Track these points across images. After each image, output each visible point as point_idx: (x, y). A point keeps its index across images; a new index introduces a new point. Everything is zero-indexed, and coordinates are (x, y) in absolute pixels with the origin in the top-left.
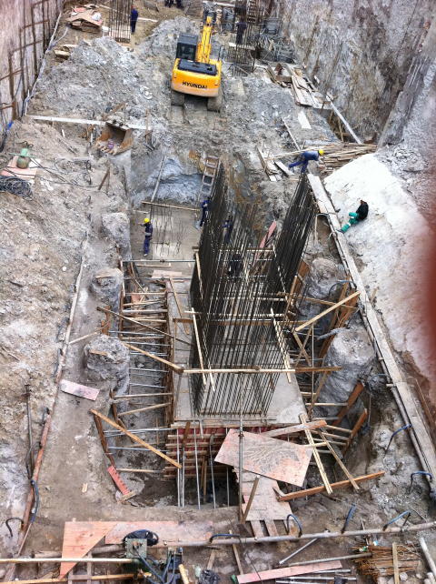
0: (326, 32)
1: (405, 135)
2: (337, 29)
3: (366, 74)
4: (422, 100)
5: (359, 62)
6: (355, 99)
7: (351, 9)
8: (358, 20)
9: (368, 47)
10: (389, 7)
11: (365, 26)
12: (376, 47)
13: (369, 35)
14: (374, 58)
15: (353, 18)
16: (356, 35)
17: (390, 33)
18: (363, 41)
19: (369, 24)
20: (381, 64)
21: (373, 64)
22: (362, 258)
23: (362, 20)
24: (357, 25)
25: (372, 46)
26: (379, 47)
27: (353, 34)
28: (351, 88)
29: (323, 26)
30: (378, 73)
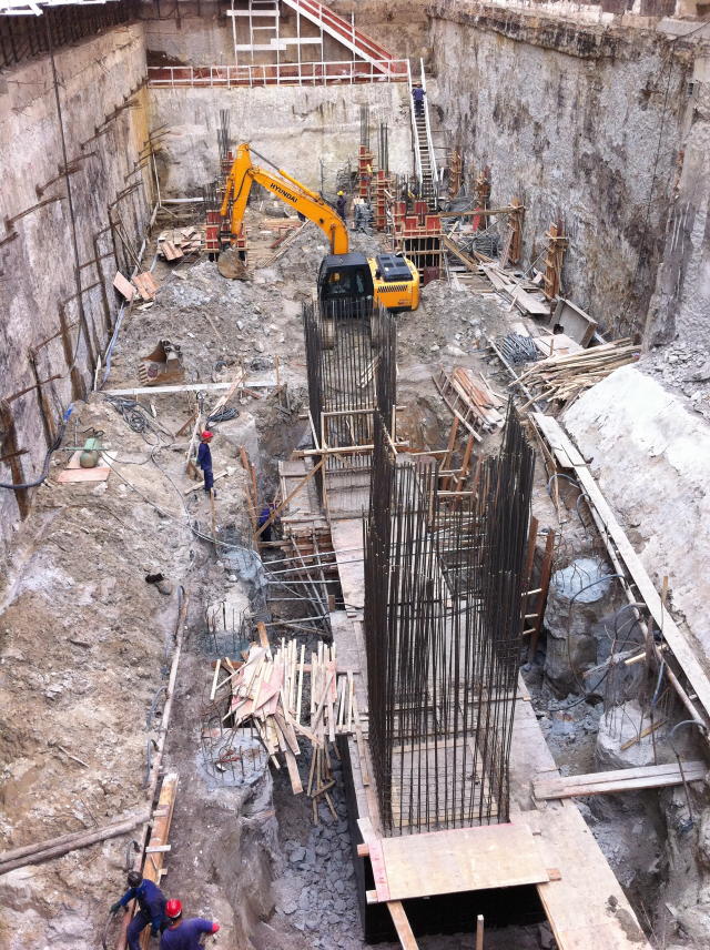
0: (540, 201)
1: (679, 327)
2: (554, 193)
3: (608, 251)
4: (695, 268)
5: (595, 235)
6: (598, 290)
7: (570, 159)
8: (582, 173)
9: (604, 209)
10: (623, 145)
11: (594, 180)
12: (616, 207)
13: (602, 192)
14: (615, 223)
15: (575, 173)
16: (583, 196)
17: (631, 183)
18: (595, 202)
19: (599, 176)
20: (626, 230)
21: (614, 232)
22: (639, 530)
23: (588, 173)
24: (583, 181)
25: (610, 206)
26: (619, 206)
27: (579, 195)
28: (590, 275)
29: (534, 194)
30: (625, 244)
